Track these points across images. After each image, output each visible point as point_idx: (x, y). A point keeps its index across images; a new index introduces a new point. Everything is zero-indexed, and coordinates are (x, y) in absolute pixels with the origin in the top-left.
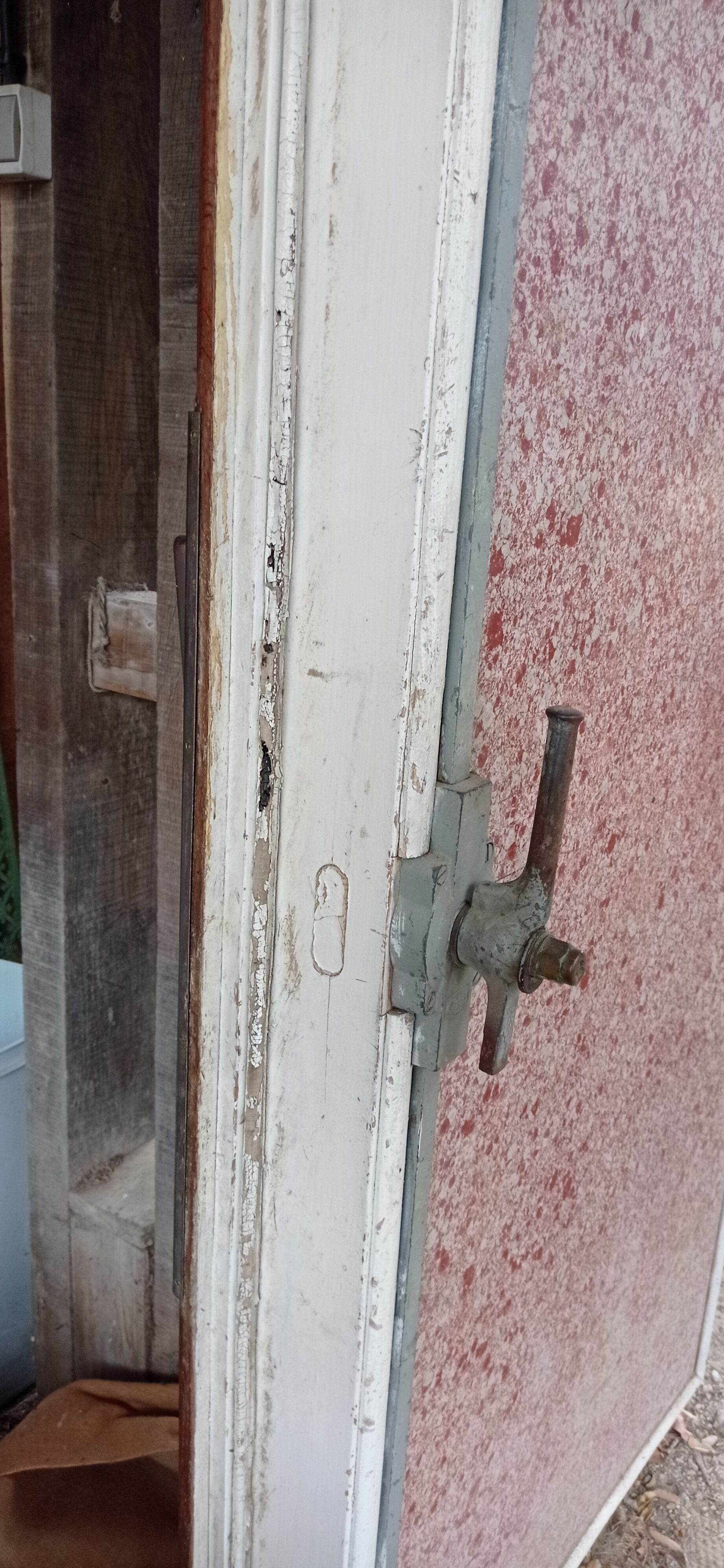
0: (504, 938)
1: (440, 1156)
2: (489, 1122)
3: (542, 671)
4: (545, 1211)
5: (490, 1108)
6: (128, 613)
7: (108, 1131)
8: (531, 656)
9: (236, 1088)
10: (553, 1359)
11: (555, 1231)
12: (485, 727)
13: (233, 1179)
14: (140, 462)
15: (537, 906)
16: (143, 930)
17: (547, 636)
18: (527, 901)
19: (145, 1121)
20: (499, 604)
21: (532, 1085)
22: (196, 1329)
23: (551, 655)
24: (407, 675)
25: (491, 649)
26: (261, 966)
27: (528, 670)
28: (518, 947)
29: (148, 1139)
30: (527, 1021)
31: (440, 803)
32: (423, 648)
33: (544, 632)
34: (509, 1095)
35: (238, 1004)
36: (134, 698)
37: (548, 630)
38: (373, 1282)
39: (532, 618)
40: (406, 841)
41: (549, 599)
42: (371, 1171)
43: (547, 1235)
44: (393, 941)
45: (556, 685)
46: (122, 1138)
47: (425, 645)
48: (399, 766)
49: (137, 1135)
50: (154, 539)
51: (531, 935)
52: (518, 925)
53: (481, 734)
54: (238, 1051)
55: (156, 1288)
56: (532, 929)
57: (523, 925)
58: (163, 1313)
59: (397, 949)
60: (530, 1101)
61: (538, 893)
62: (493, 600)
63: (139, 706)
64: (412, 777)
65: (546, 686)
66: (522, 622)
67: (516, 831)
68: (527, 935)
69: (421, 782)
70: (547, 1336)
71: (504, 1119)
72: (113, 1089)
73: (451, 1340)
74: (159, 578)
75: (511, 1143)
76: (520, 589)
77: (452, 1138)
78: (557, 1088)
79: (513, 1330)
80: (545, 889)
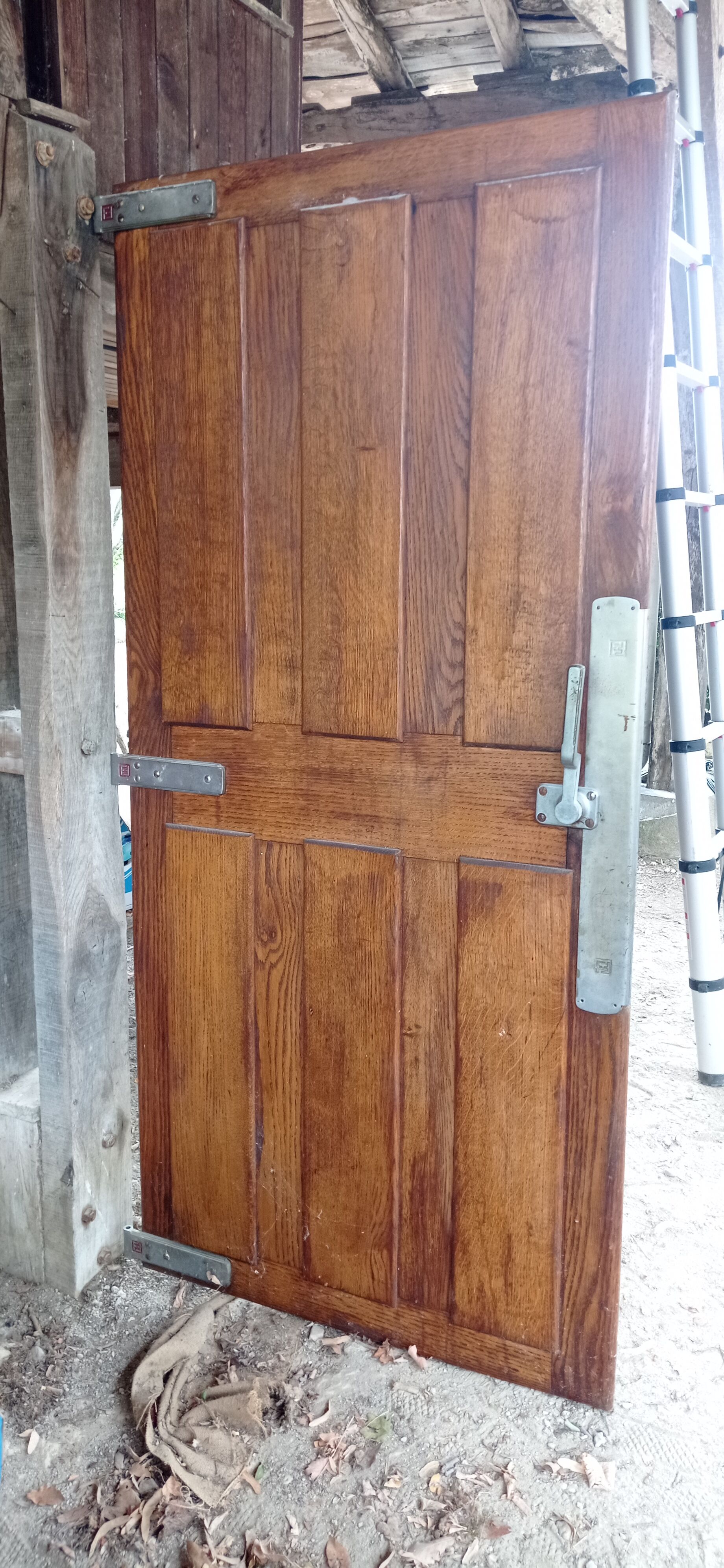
6: (5, 724)
7: (8, 1058)
14: (8, 634)
16: (25, 924)
19: (32, 1054)
29: (35, 1067)
36: (11, 774)
46: (17, 1065)
49: (27, 1063)
50: (18, 678)
55: (43, 1148)
58: (48, 1164)
63: (15, 780)
72: (10, 1029)
74: (22, 703)
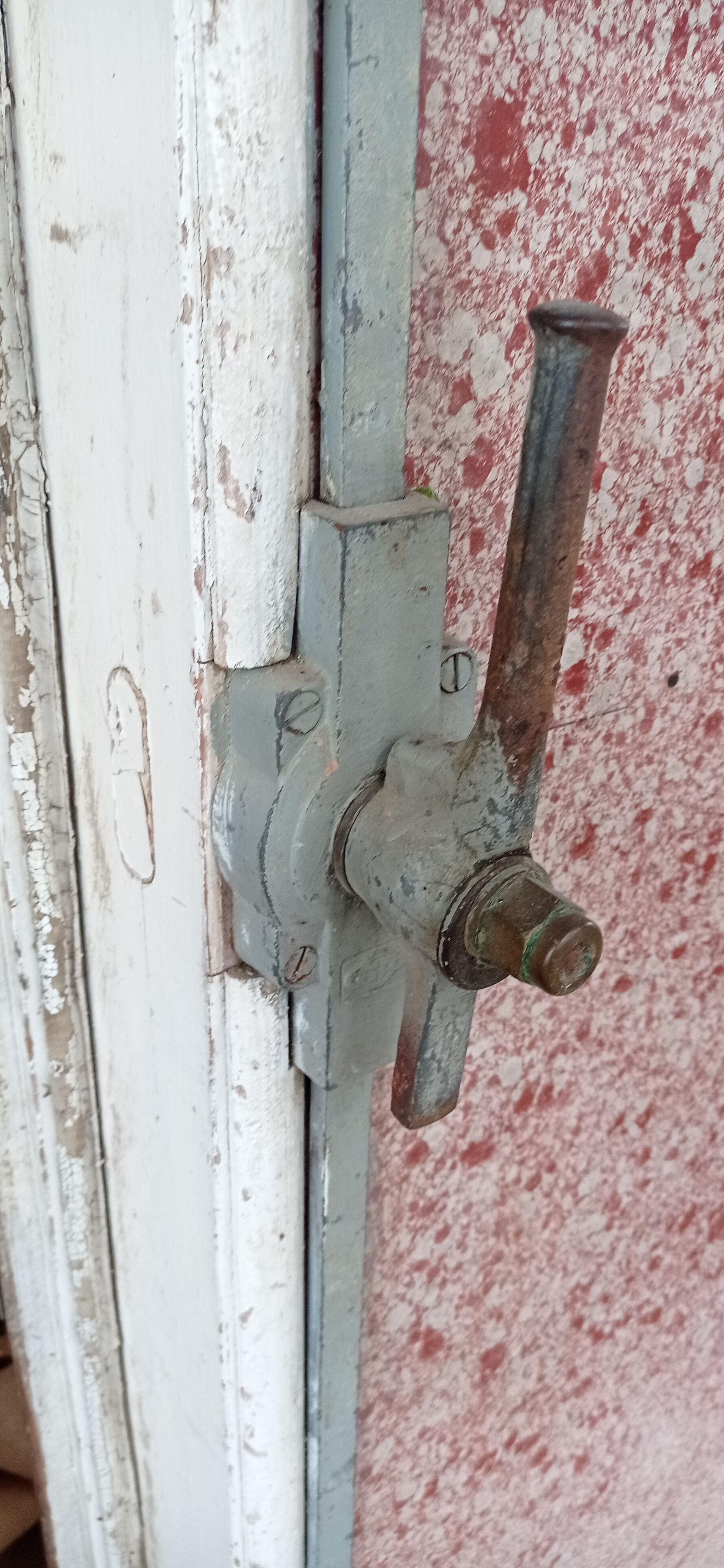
0: (418, 866)
1: (409, 1198)
2: (530, 1141)
3: (658, 283)
4: (668, 1259)
5: (533, 1122)
8: (624, 240)
9: (29, 1043)
10: (682, 1435)
11: (689, 1285)
12: (481, 389)
13: (45, 1177)
15: (492, 805)
17: (675, 196)
18: (473, 793)
20: (511, 76)
21: (637, 1084)
22: (27, 1362)
23: (688, 249)
24: (185, 210)
25: (489, 192)
26: (35, 845)
27: (617, 271)
28: (446, 891)
30: (623, 984)
31: (310, 550)
32: (215, 132)
33: (663, 186)
34: (578, 1101)
35: (11, 904)
37: (677, 185)
38: (244, 1393)
39: (623, 140)
40: (224, 628)
41: (680, 105)
42: (220, 1229)
43: (672, 1292)
44: (217, 835)
45: (704, 325)
47: (219, 122)
48: (193, 448)
51: (480, 866)
52: (453, 845)
53: (469, 408)
54: (24, 984)
56: (483, 855)
57: (463, 843)
59: (226, 855)
60: (632, 1108)
61: (494, 776)
62: (485, 60)
64: (224, 477)
65: (669, 319)
66: (596, 142)
67: (587, 637)
68: (469, 866)
69: (247, 495)
70: (670, 1411)
71: (568, 1137)
73: (455, 1441)
75: (586, 1172)
76: (579, 51)
77: (436, 1170)
78: (697, 1087)
79: (595, 1413)
80: (512, 770)
